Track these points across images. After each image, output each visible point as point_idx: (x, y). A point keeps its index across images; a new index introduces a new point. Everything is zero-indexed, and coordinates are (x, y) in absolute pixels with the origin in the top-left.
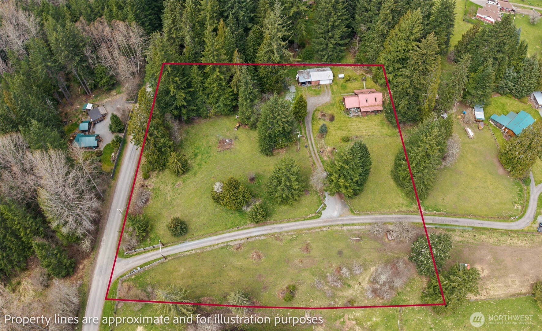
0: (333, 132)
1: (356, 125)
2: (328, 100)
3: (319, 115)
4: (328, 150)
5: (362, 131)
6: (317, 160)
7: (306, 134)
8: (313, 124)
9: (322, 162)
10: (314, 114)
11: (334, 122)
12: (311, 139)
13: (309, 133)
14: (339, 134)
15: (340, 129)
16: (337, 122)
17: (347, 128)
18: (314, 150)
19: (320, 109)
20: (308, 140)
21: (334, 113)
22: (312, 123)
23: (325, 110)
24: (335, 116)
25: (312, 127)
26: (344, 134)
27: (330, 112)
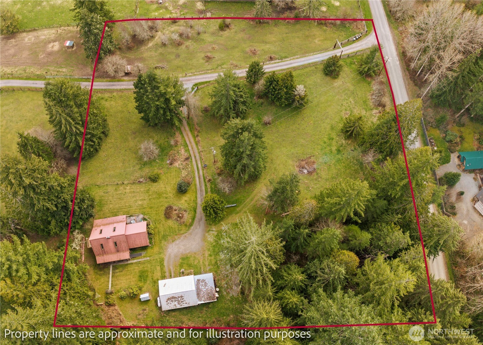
0: (169, 189)
1: (136, 201)
2: (170, 246)
3: (187, 217)
4: (179, 162)
5: (130, 192)
6: (192, 148)
7: (206, 185)
8: (195, 201)
9: (187, 146)
10: (193, 219)
11: (166, 205)
12: (199, 178)
13: (201, 187)
14: (162, 186)
15: (159, 195)
16: (162, 206)
17: (149, 195)
18: (196, 161)
19: (184, 228)
20: (203, 175)
21: (164, 222)
22: (196, 204)
23: (176, 226)
24: (163, 216)
25: (196, 197)
26: (155, 187)
27: (170, 223)
